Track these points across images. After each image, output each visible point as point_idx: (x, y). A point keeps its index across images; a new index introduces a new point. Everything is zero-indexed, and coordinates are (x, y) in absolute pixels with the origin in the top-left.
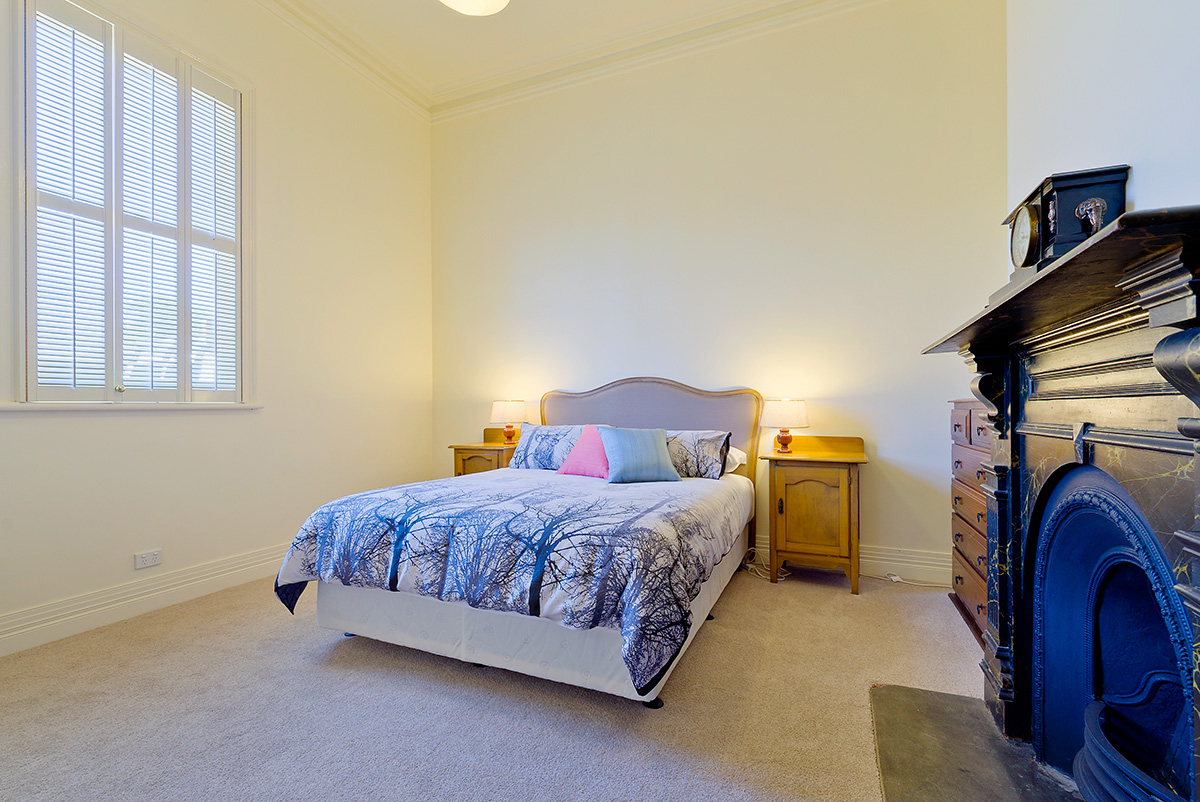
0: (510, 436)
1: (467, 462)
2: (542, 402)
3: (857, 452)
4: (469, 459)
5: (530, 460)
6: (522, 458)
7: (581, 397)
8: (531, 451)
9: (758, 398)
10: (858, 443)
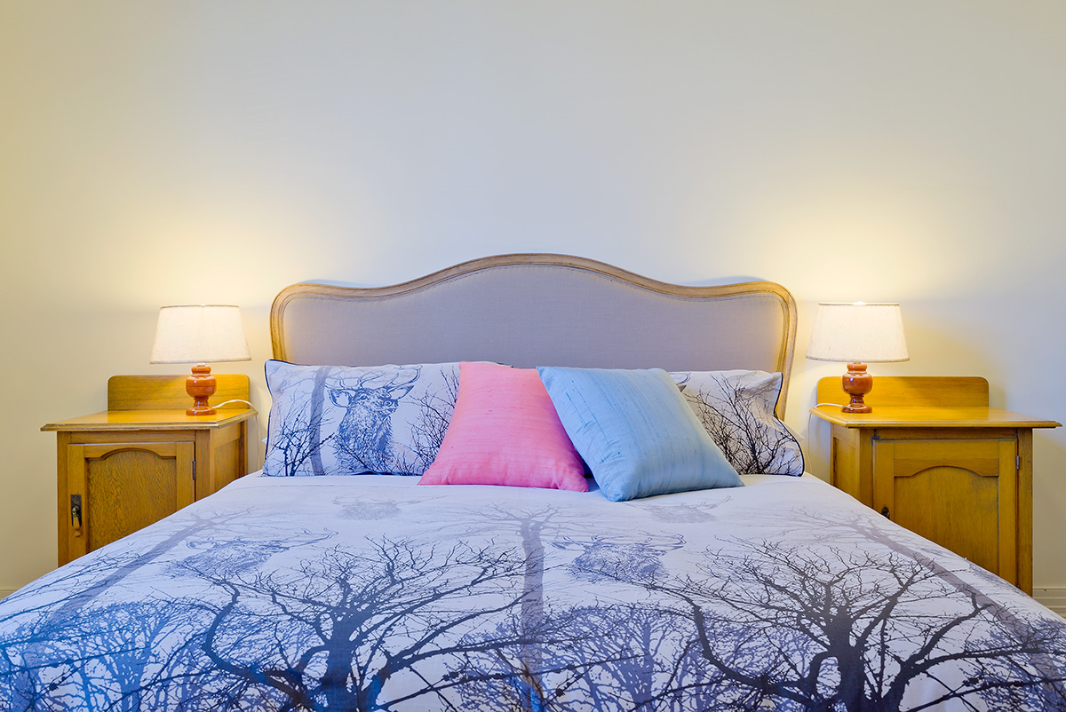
0: (201, 393)
1: (95, 467)
2: (276, 310)
3: (976, 406)
4: (105, 457)
5: (328, 454)
6: (306, 447)
7: (381, 298)
8: (328, 429)
9: (787, 303)
10: (976, 389)
